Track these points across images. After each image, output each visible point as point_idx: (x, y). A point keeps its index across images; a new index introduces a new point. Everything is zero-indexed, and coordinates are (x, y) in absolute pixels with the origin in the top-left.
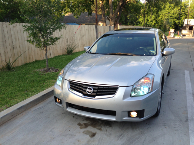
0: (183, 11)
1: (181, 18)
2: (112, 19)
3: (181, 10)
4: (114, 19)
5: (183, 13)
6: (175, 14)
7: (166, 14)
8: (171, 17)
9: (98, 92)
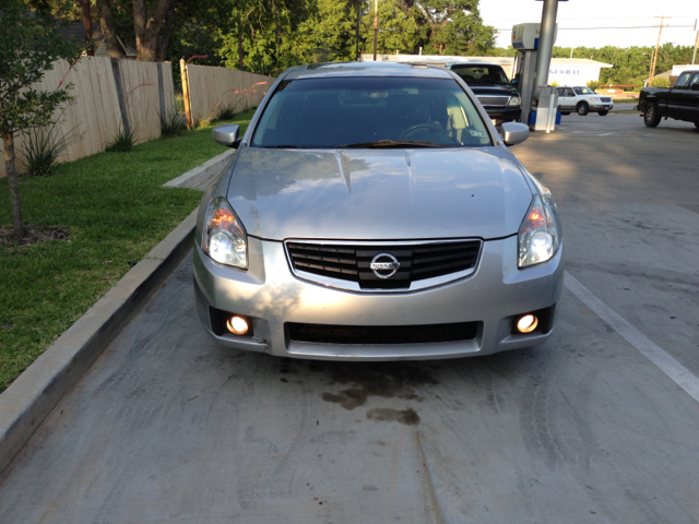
0: (353, 28)
1: (347, 49)
2: (147, 40)
3: (347, 25)
4: (154, 39)
5: (354, 33)
6: (331, 36)
7: (304, 36)
8: (318, 44)
9: (414, 266)
